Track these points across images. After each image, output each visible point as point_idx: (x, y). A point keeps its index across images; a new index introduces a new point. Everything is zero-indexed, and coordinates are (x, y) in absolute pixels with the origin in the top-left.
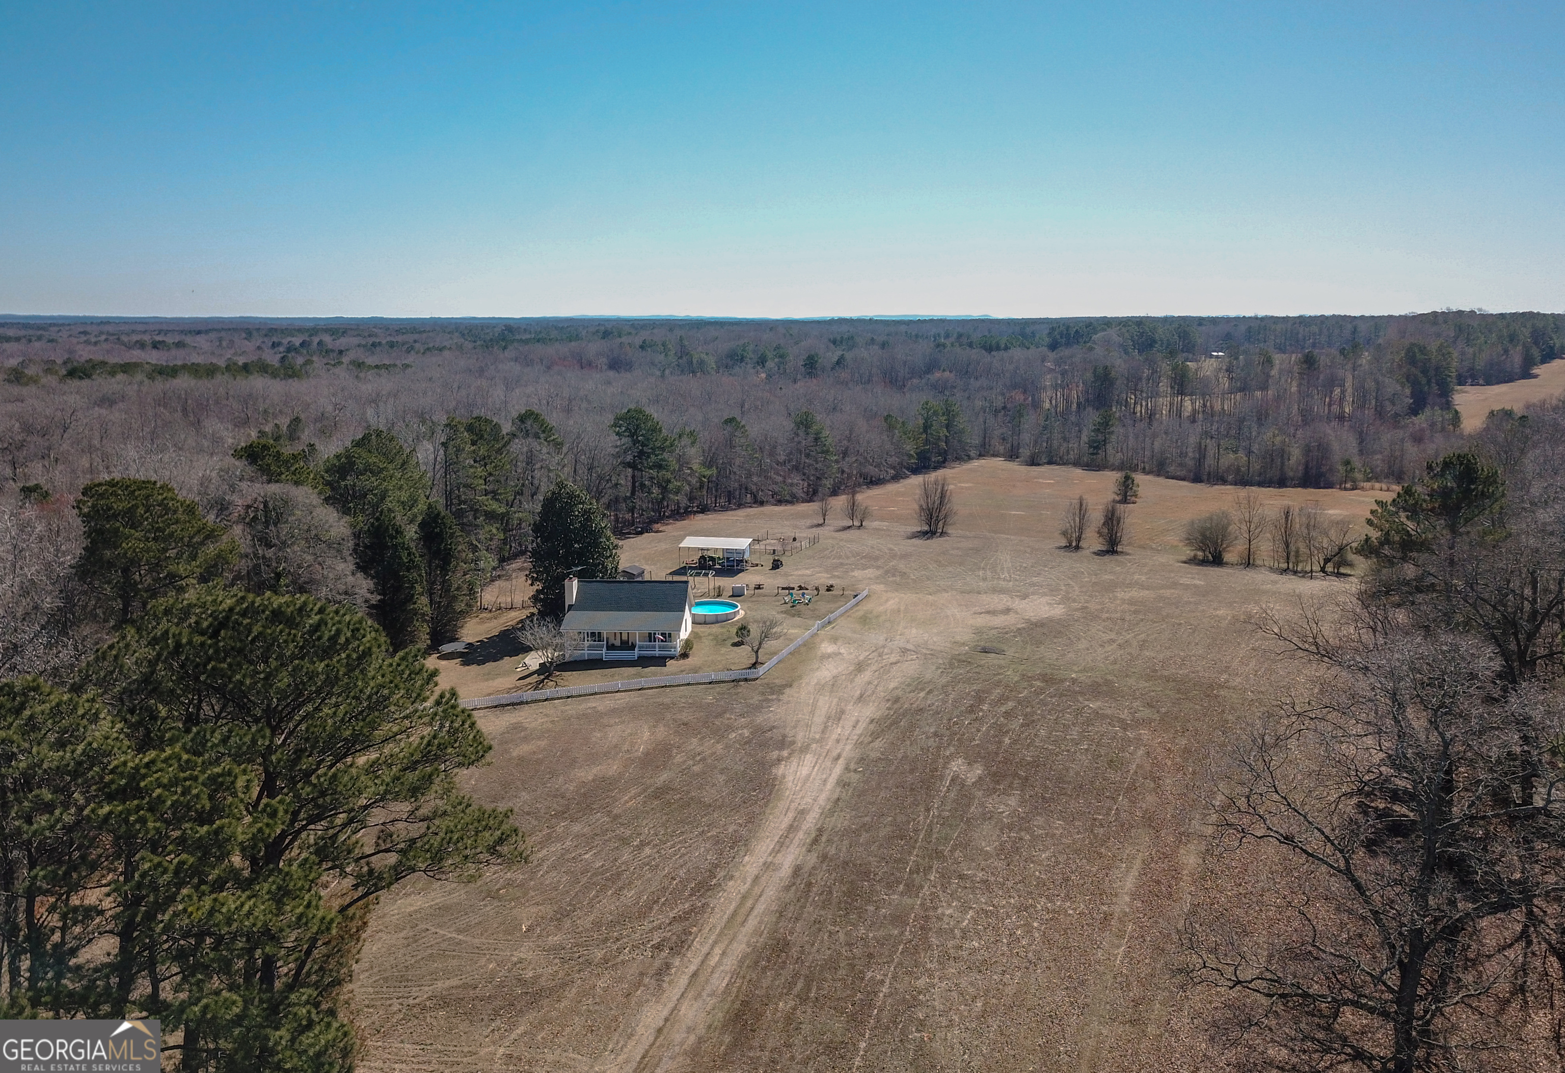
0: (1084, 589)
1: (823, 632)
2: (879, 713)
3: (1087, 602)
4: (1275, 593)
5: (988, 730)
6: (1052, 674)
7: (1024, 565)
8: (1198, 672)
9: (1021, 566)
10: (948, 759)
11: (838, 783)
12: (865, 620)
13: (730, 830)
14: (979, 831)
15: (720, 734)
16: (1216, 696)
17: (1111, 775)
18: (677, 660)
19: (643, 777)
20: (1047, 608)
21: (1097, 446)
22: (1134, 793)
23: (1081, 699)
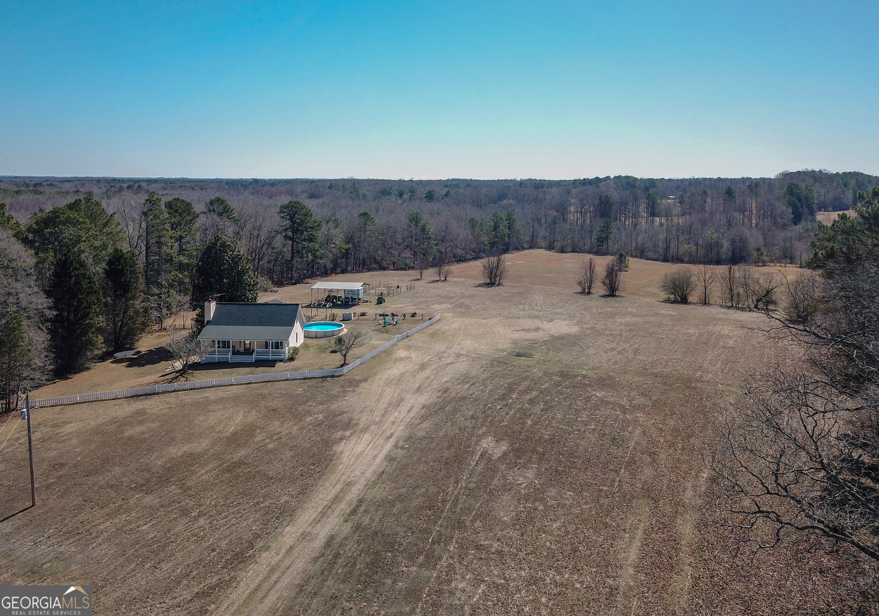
0: (593, 317)
1: (401, 343)
2: (431, 401)
3: (595, 324)
4: (726, 320)
5: (515, 414)
6: (567, 371)
7: (552, 302)
8: (678, 370)
9: (549, 303)
10: (480, 437)
11: (385, 458)
12: (433, 335)
13: (282, 501)
14: (498, 501)
15: (298, 417)
16: (695, 388)
17: (613, 450)
18: (285, 362)
19: (224, 453)
20: (566, 328)
21: (601, 241)
22: (634, 466)
23: (589, 390)
